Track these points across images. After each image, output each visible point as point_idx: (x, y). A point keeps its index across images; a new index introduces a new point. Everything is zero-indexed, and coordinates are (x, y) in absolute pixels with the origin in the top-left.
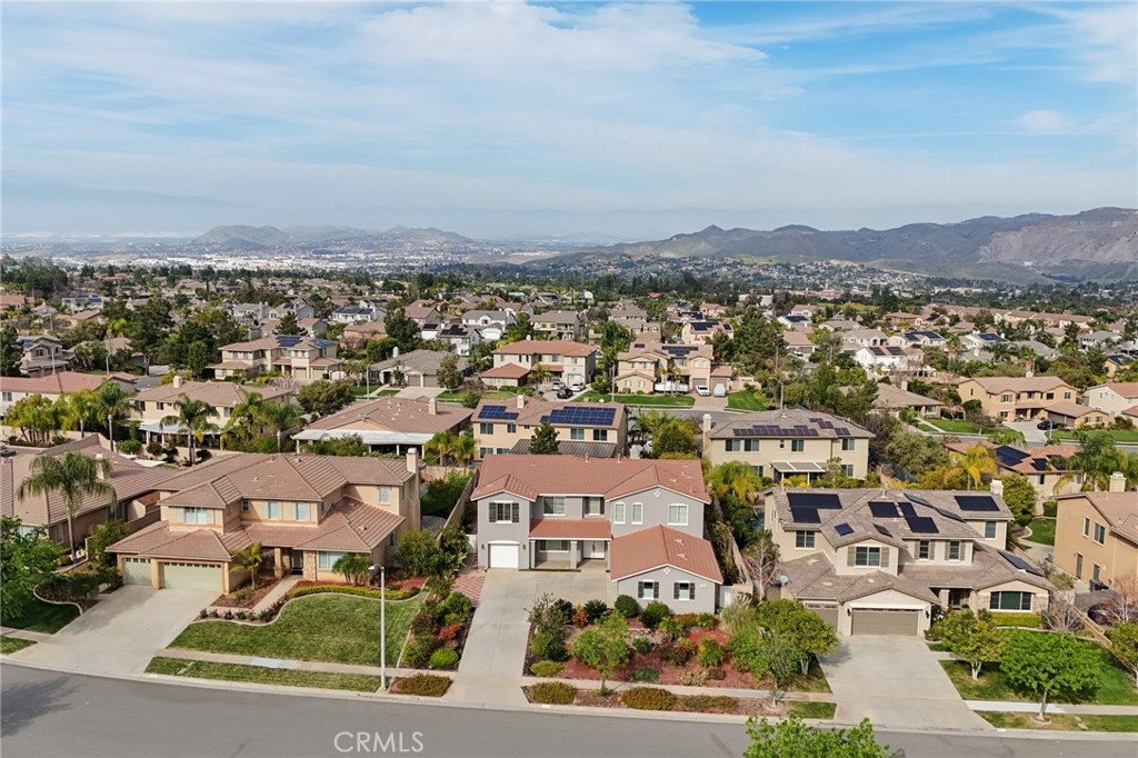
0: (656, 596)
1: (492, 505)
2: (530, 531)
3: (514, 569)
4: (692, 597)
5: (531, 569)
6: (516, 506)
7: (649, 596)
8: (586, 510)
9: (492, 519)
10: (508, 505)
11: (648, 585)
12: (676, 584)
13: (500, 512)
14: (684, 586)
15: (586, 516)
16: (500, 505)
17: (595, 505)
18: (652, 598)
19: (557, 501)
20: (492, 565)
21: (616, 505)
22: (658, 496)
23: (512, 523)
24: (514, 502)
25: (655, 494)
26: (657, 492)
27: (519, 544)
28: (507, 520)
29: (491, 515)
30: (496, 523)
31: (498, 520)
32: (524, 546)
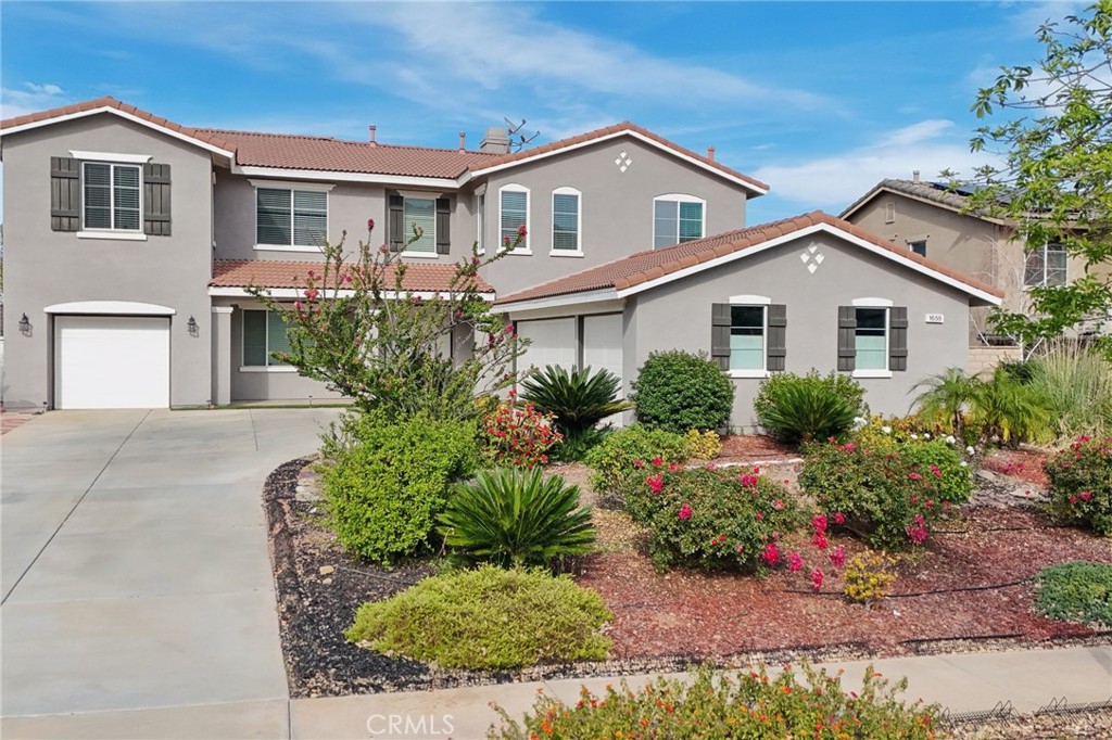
1: (62, 169)
2: (214, 274)
3: (151, 409)
4: (899, 360)
5: (214, 404)
6: (158, 176)
7: (750, 362)
8: (396, 236)
9: (63, 221)
10: (127, 173)
11: (745, 319)
12: (843, 311)
13: (97, 197)
14: (869, 321)
15: (394, 256)
16: (97, 171)
18: (763, 372)
19: (300, 204)
20: (69, 399)
21: (503, 192)
22: (623, 169)
23: (144, 237)
24: (151, 162)
25: (618, 162)
26: (623, 155)
27: (169, 316)
28: (125, 227)
29: (57, 200)
30: (79, 234)
31: (86, 226)
32: (192, 322)
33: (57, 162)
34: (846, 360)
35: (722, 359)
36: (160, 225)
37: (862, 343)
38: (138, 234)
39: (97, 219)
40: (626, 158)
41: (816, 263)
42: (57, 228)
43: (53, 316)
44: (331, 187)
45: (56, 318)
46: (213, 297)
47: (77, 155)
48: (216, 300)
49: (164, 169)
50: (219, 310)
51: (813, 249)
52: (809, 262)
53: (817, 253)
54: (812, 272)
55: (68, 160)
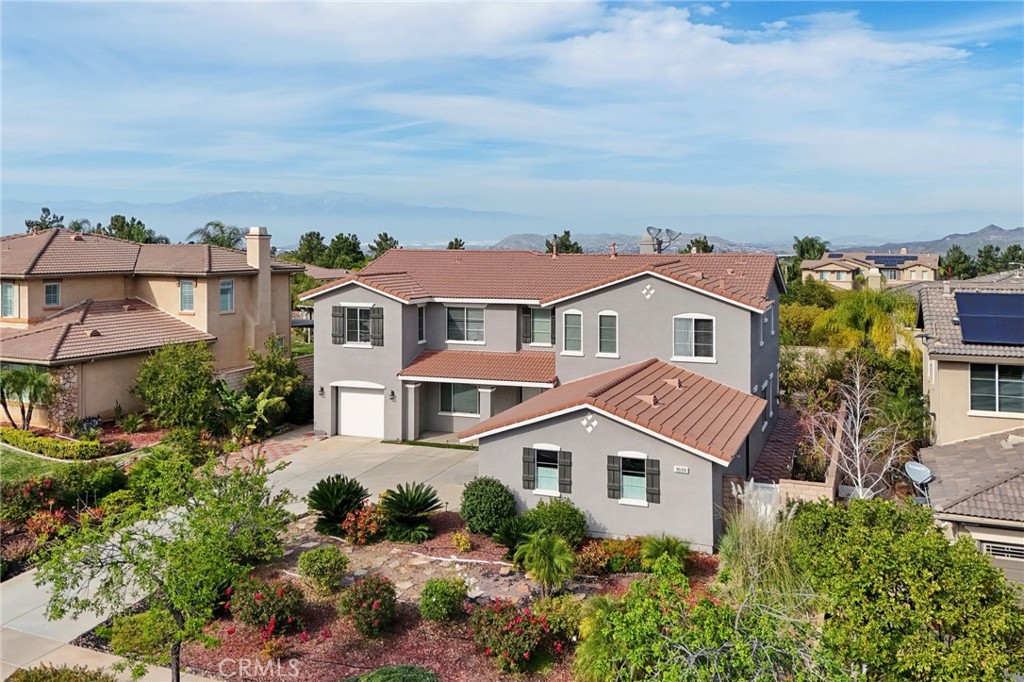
0: (565, 486)
1: (337, 311)
2: (406, 365)
3: (376, 440)
4: (653, 496)
5: (405, 441)
6: (378, 313)
7: (548, 486)
8: (525, 334)
9: (338, 339)
10: (365, 313)
11: (547, 459)
12: (612, 459)
13: (352, 326)
14: (633, 467)
15: (525, 346)
16: (352, 311)
17: (541, 325)
18: (557, 494)
19: (473, 316)
20: (344, 430)
21: (566, 315)
22: (648, 297)
23: (371, 347)
24: (375, 307)
25: (644, 292)
26: (648, 287)
27: (382, 390)
28: (364, 341)
29: (335, 329)
30: (344, 345)
31: (347, 341)
32: (393, 393)
33: (335, 309)
34: (615, 491)
35: (530, 482)
36: (379, 341)
37: (628, 481)
38: (368, 345)
39: (352, 337)
40: (651, 289)
41: (592, 425)
42: (335, 342)
43: (337, 387)
44: (485, 305)
45: (339, 389)
46: (403, 381)
47: (343, 304)
48: (405, 382)
49: (380, 311)
50: (408, 386)
51: (590, 417)
52: (588, 425)
53: (592, 421)
54: (589, 432)
55: (340, 307)
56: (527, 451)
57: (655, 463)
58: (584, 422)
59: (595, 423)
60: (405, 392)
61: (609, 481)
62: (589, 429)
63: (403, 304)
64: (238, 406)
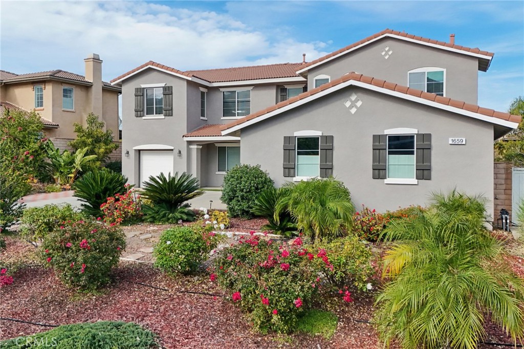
0: (326, 170)
1: (139, 92)
2: (190, 129)
4: (424, 172)
6: (169, 91)
7: (309, 171)
9: (139, 113)
11: (308, 146)
12: (377, 138)
13: (149, 102)
14: (401, 145)
16: (149, 92)
19: (240, 98)
21: (316, 80)
22: (387, 57)
23: (163, 117)
24: (166, 85)
25: (383, 53)
26: (387, 49)
27: (172, 150)
28: (159, 114)
29: (137, 105)
30: (143, 118)
31: (147, 114)
32: (180, 152)
33: (137, 90)
34: (380, 172)
35: (290, 170)
36: (169, 112)
37: (394, 160)
38: (162, 116)
39: (150, 112)
40: (389, 50)
41: (356, 107)
42: (136, 116)
43: (139, 151)
44: (252, 88)
45: (141, 151)
46: (187, 141)
47: (143, 86)
48: (190, 143)
49: (171, 88)
50: (192, 147)
51: (354, 97)
52: (351, 107)
53: (357, 101)
54: (353, 113)
55: (140, 88)
56: (288, 139)
57: (426, 137)
58: (348, 104)
59: (359, 104)
60: (189, 151)
61: (374, 161)
62: (353, 111)
63: (188, 81)
64: (61, 160)
